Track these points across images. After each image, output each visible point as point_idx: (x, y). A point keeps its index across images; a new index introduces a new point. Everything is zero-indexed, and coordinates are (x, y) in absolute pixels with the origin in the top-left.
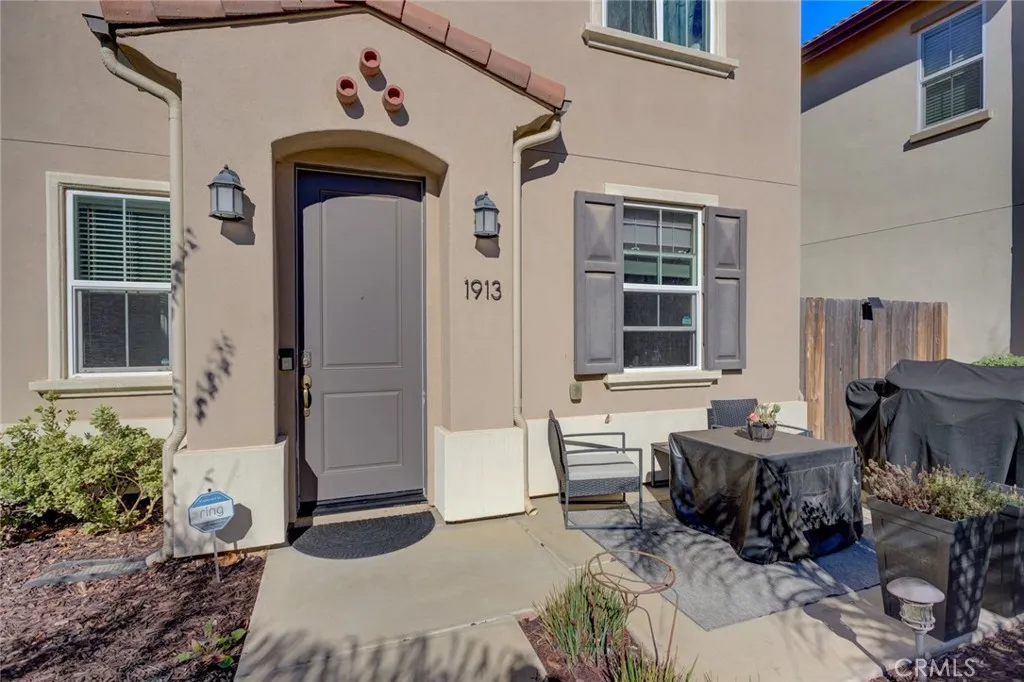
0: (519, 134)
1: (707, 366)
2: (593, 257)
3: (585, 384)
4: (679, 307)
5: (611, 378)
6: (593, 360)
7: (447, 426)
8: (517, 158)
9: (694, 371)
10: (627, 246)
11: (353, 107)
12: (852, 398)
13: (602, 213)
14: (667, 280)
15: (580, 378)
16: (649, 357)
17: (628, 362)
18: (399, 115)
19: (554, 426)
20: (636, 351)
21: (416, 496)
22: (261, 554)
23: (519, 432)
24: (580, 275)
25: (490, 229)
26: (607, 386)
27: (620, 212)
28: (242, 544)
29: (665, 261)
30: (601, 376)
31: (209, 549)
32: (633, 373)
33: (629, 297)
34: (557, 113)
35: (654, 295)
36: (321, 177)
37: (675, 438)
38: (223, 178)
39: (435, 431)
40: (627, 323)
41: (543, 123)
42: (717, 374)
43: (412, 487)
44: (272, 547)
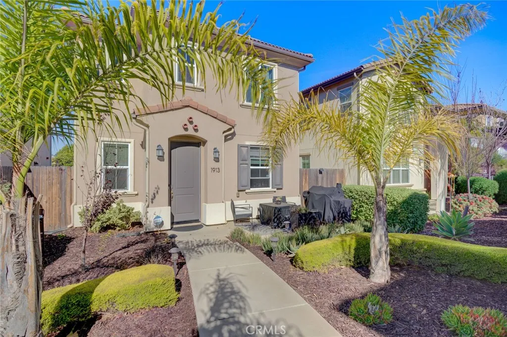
0: (223, 133)
1: (272, 188)
2: (242, 160)
3: (240, 192)
4: (265, 173)
5: (247, 191)
6: (242, 186)
7: (206, 202)
8: (223, 138)
9: (270, 189)
10: (251, 156)
11: (186, 129)
12: (305, 196)
13: (245, 150)
14: (262, 165)
15: (239, 191)
16: (258, 185)
17: (252, 186)
18: (196, 130)
19: (232, 203)
20: (253, 184)
21: (197, 221)
22: (165, 232)
23: (224, 204)
24: (239, 165)
25: (217, 156)
26: (246, 193)
27: (249, 148)
28: (162, 229)
29: (262, 160)
30: (245, 190)
31: (155, 230)
32: (252, 190)
33: (252, 170)
34: (233, 127)
35: (258, 169)
36: (176, 143)
37: (261, 205)
38: (159, 148)
39: (203, 204)
40: (251, 177)
41: (230, 129)
42: (275, 190)
43: (197, 219)
44: (167, 230)
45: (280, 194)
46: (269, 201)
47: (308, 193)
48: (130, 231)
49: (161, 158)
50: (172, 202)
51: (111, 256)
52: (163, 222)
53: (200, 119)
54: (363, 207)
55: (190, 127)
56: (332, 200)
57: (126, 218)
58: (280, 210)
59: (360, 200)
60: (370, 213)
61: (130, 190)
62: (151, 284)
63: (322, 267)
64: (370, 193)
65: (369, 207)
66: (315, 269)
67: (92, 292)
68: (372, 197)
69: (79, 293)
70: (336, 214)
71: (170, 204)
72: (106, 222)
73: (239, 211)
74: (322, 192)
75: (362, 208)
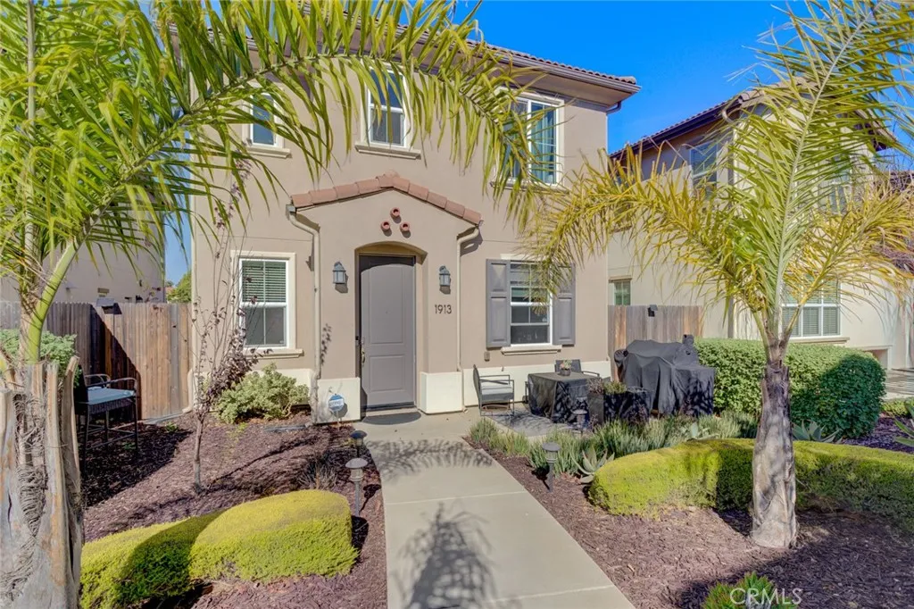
0: (459, 237)
1: (554, 343)
2: (495, 290)
3: (490, 352)
4: (540, 315)
5: (504, 349)
6: (495, 340)
7: (427, 371)
8: (459, 247)
9: (549, 345)
10: (512, 283)
11: (387, 232)
12: (617, 359)
13: (499, 269)
14: (534, 300)
15: (489, 349)
16: (526, 339)
17: (513, 341)
18: (407, 234)
19: (476, 372)
20: (516, 335)
21: (411, 405)
22: (350, 424)
23: (460, 373)
24: (489, 299)
25: (446, 283)
26: (503, 353)
27: (509, 266)
28: (344, 419)
29: (533, 290)
30: (500, 348)
31: (331, 420)
32: (515, 347)
33: (514, 309)
34: (477, 226)
35: (527, 308)
36: (369, 258)
37: (530, 376)
38: (338, 267)
39: (421, 374)
40: (513, 322)
41: (470, 231)
42: (560, 347)
43: (409, 401)
44: (354, 421)
45: (568, 355)
46: (547, 368)
47: (626, 353)
48: (289, 421)
49: (341, 287)
50: (363, 369)
51: (248, 469)
52: (345, 405)
53: (412, 212)
54: (738, 382)
55: (395, 227)
56: (673, 368)
57: (281, 397)
58: (567, 386)
59: (732, 369)
60: (755, 396)
61: (289, 345)
62: (301, 530)
63: (647, 506)
64: (755, 355)
65: (752, 384)
66: (633, 512)
67: (192, 542)
68: (759, 364)
69: (169, 543)
70: (681, 396)
71: (359, 373)
72: (246, 404)
73: (489, 389)
74: (654, 353)
75: (737, 386)
